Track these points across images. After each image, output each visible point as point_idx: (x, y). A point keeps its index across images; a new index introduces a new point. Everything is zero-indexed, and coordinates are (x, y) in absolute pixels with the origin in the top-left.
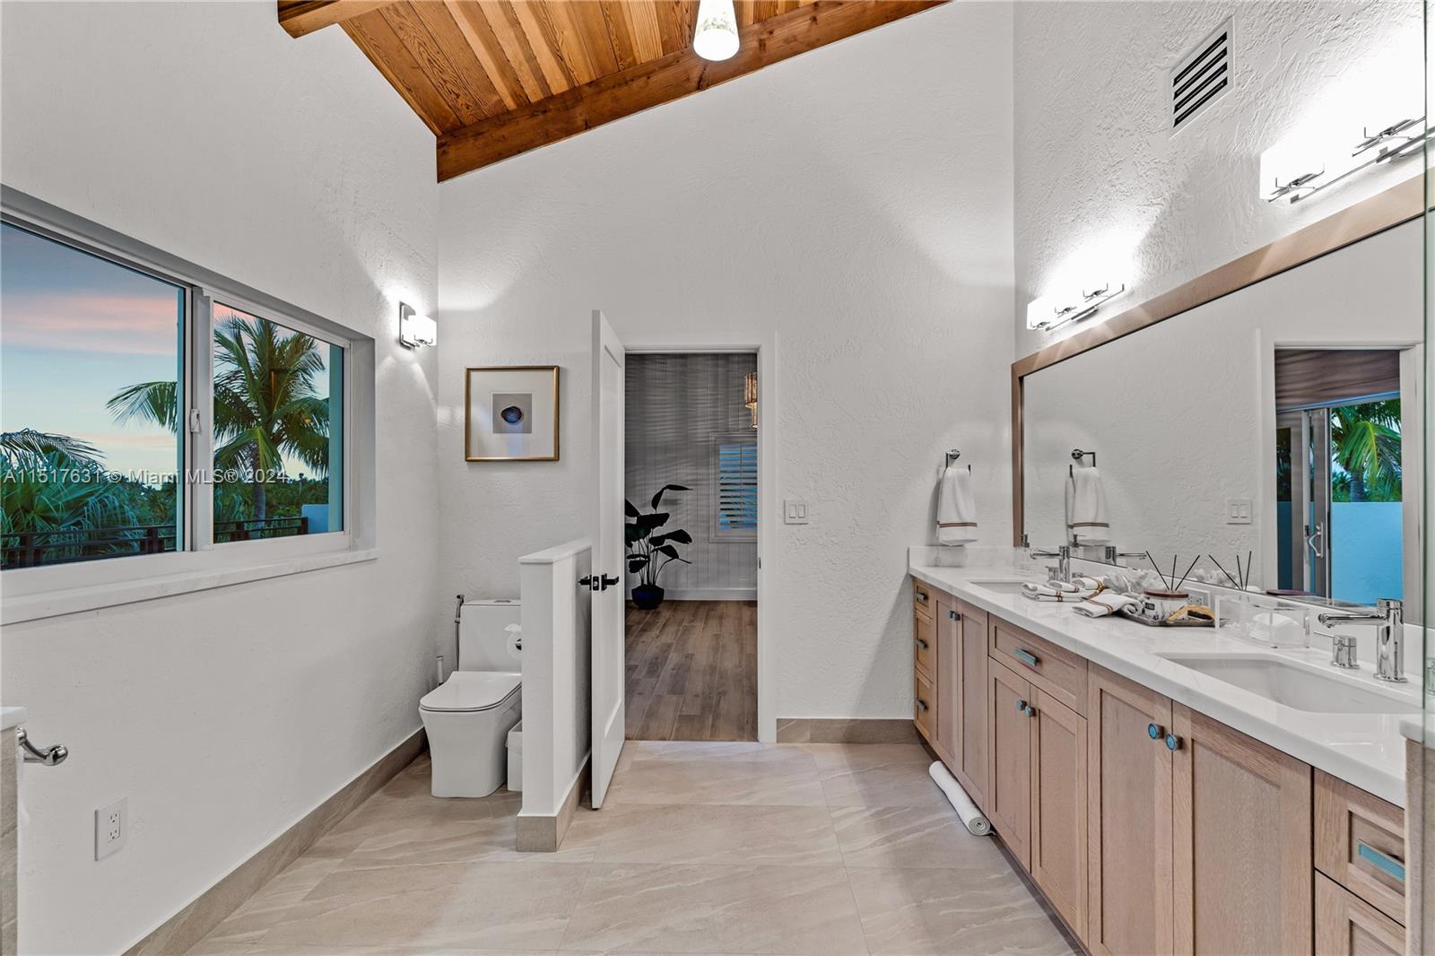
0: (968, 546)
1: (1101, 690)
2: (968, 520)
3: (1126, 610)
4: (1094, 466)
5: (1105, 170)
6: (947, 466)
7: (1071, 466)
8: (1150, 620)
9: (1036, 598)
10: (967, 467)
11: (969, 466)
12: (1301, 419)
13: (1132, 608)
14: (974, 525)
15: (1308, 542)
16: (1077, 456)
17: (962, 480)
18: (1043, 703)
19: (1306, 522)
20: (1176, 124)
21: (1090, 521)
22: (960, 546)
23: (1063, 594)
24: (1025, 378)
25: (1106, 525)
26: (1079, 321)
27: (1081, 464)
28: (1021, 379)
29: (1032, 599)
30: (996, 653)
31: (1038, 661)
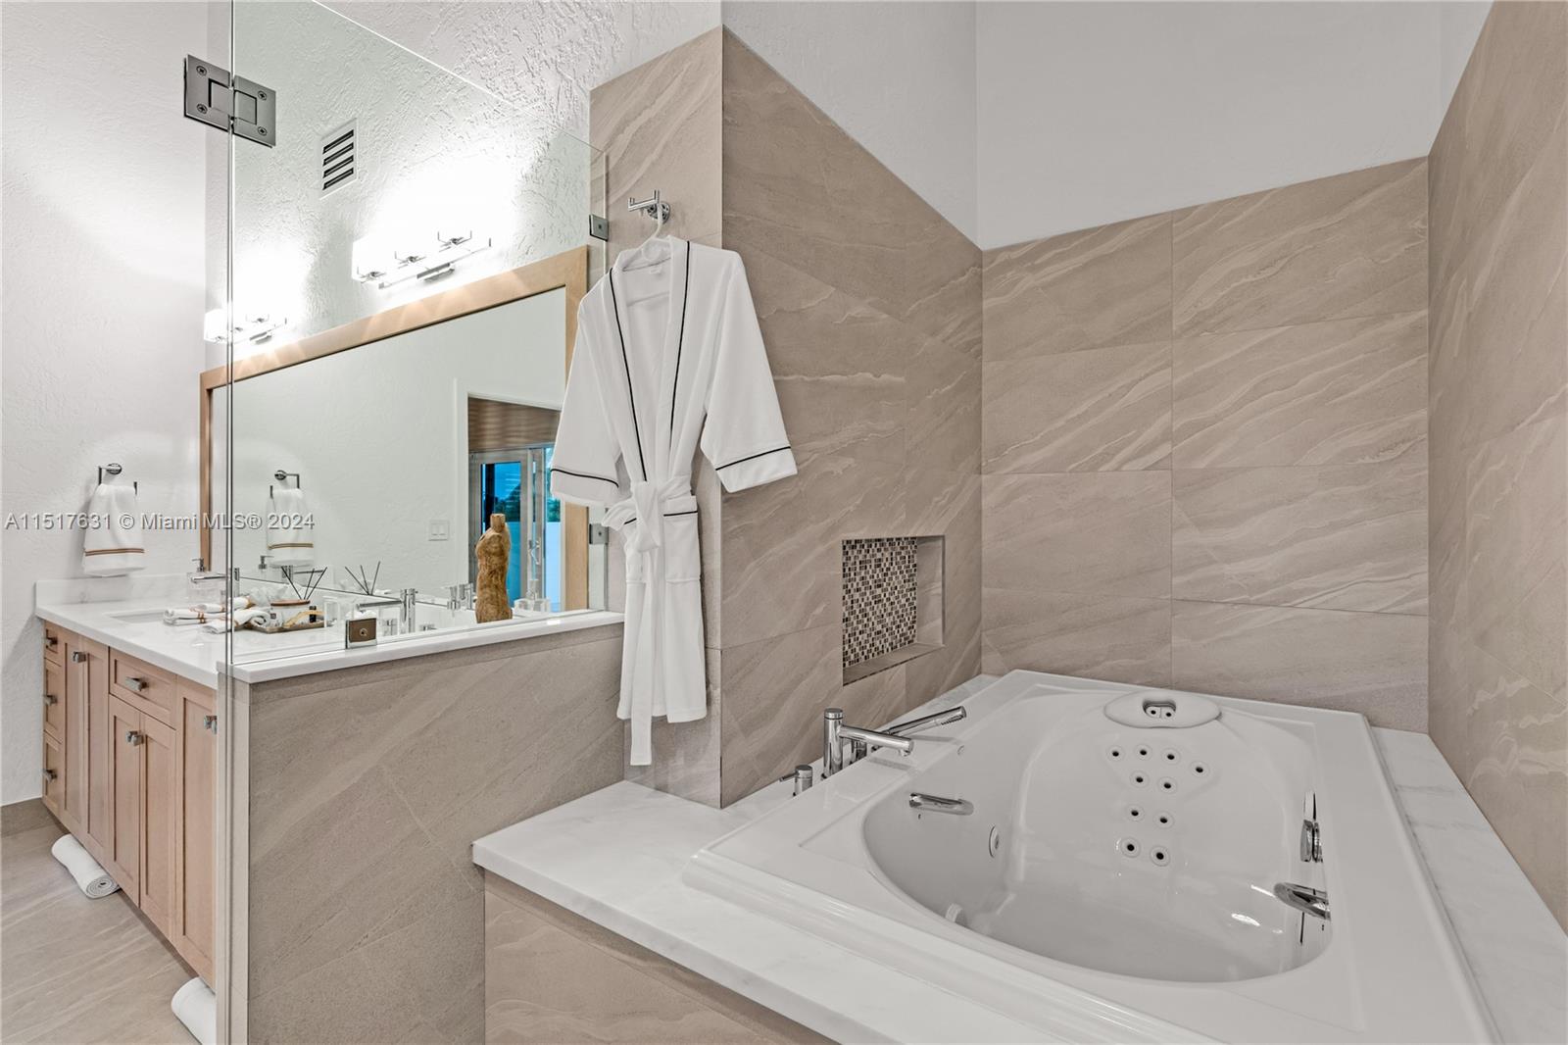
0: (134, 575)
1: (185, 699)
2: (128, 545)
3: (253, 622)
4: (298, 487)
5: (278, 203)
6: (100, 483)
7: (271, 487)
8: (268, 629)
9: (173, 624)
10: (133, 484)
11: (136, 483)
12: (527, 455)
13: (261, 620)
14: (141, 551)
15: (531, 553)
16: (281, 477)
17: (122, 500)
18: (150, 729)
19: (529, 539)
20: (325, 188)
21: (290, 541)
22: (122, 575)
23: (206, 615)
24: (215, 391)
25: (310, 546)
26: (258, 342)
27: (287, 486)
28: (210, 391)
29: (168, 624)
30: (115, 688)
31: (144, 685)
